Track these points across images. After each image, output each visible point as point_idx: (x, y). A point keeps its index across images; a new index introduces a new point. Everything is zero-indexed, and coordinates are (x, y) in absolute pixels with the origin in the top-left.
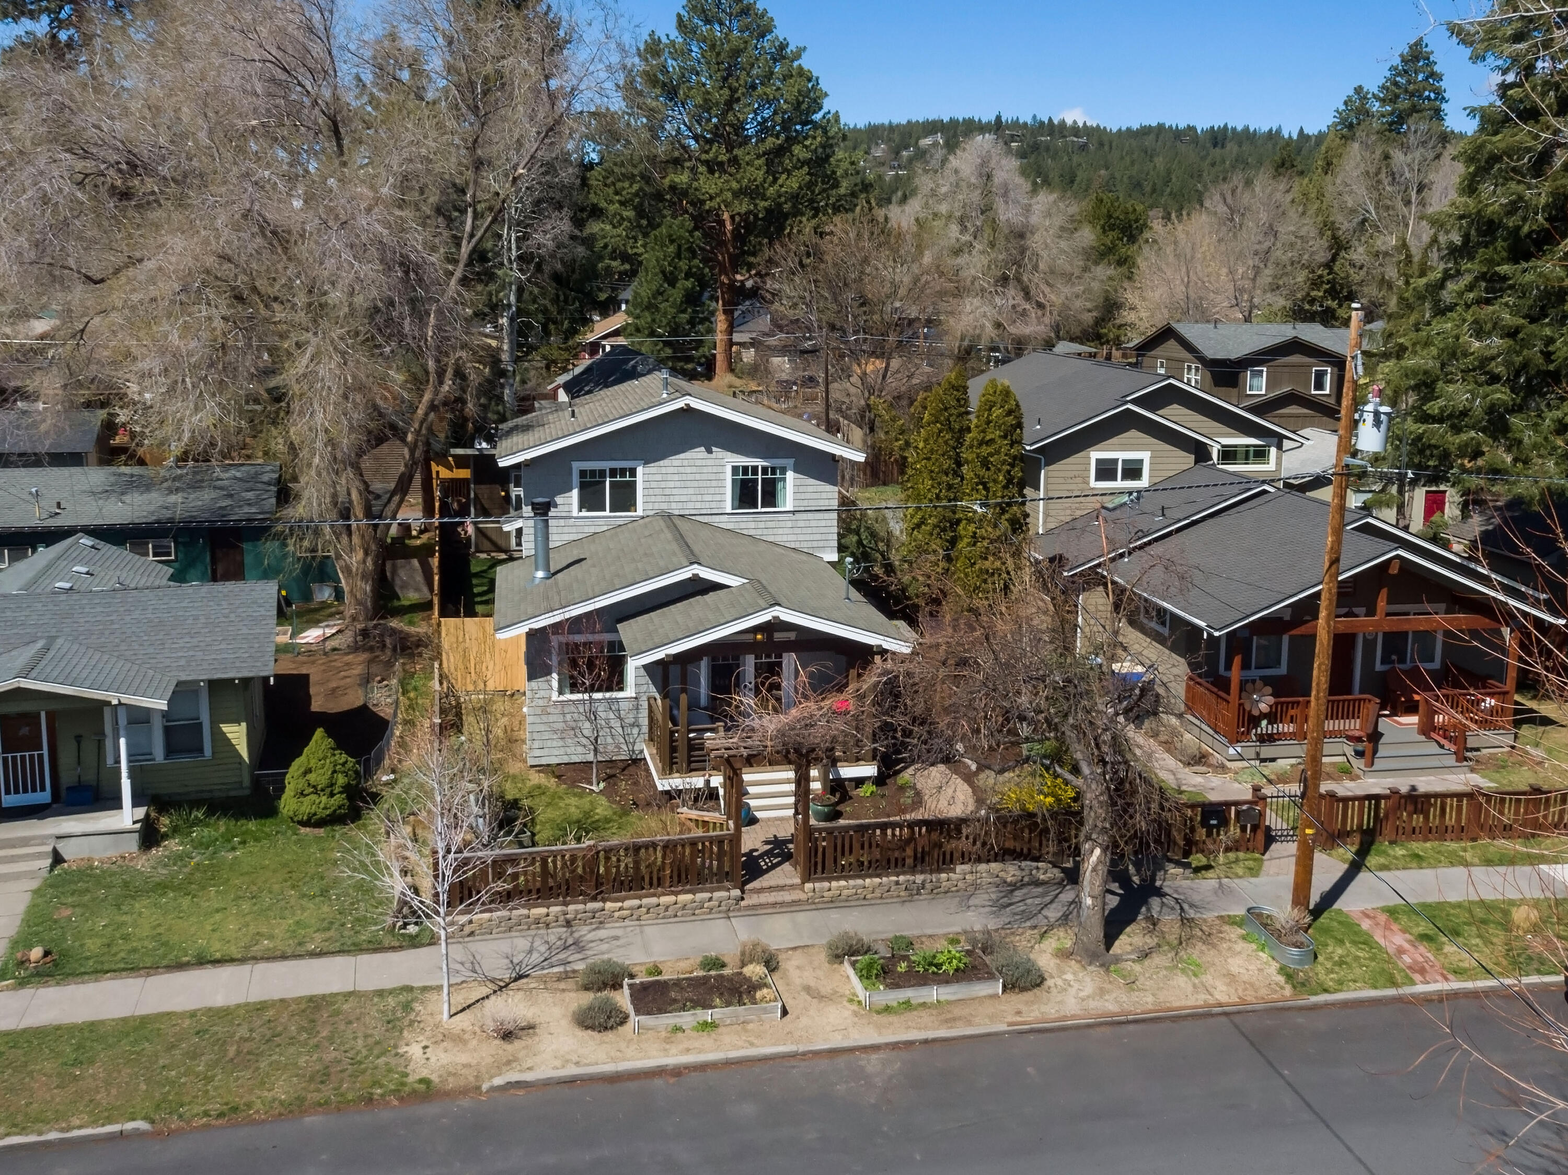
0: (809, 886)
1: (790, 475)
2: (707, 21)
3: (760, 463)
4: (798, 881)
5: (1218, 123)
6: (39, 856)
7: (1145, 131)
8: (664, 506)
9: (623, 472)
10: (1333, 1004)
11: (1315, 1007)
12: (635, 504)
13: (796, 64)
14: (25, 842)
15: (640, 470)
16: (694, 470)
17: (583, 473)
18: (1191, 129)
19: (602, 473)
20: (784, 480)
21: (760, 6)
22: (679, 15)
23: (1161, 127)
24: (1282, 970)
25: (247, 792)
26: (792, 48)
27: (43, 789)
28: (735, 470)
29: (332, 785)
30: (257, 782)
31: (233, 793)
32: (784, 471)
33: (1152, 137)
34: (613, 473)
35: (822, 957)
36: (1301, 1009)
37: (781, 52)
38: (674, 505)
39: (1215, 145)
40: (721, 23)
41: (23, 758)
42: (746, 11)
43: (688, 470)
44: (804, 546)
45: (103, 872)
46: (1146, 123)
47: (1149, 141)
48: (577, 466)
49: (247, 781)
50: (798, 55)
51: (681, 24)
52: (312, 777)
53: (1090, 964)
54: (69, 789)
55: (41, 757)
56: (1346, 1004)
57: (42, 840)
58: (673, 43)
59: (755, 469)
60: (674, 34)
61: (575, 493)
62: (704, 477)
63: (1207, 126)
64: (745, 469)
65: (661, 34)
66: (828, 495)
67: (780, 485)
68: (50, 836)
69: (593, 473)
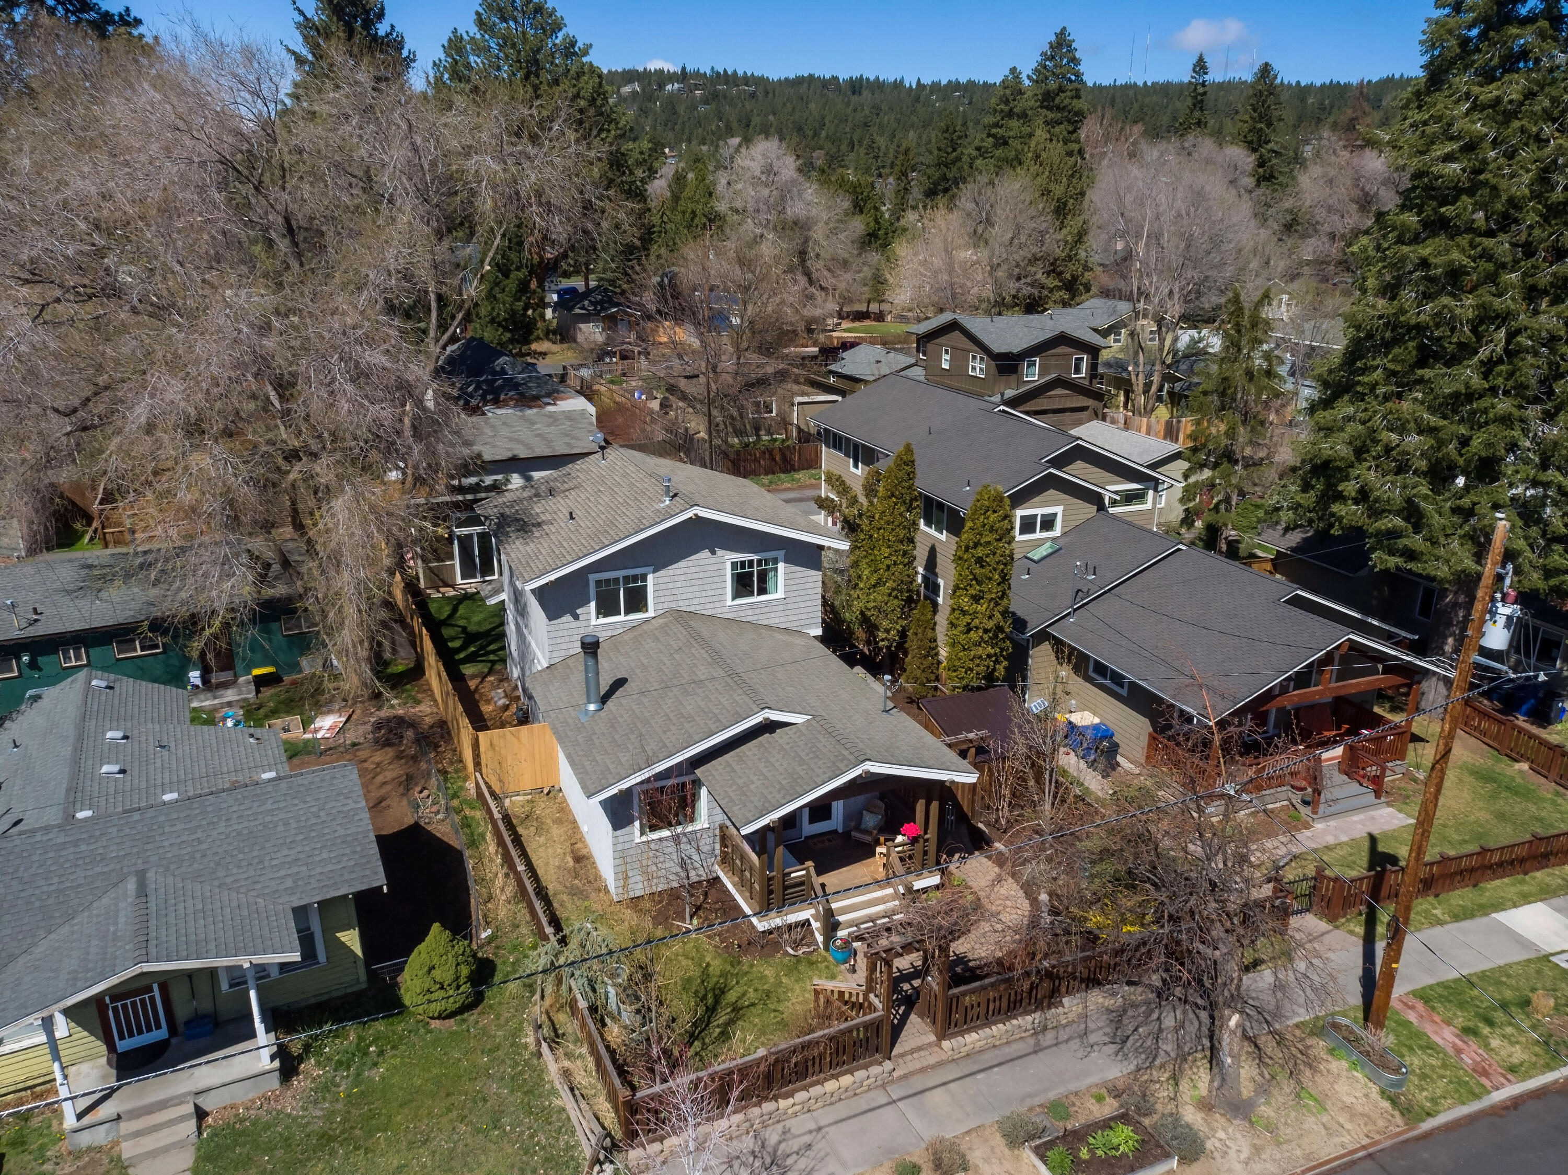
0: (946, 1044)
1: (781, 566)
2: (504, 19)
3: (755, 557)
4: (933, 1038)
5: (855, 74)
6: (183, 1119)
7: (799, 81)
8: (673, 605)
9: (635, 578)
10: (1438, 1128)
11: (1427, 1135)
12: (646, 605)
13: (584, 60)
14: (163, 1105)
15: (650, 577)
16: (698, 569)
17: (598, 583)
18: (835, 79)
19: (616, 581)
20: (776, 569)
21: (549, 5)
22: (477, 13)
23: (811, 77)
24: (1383, 1093)
25: (364, 986)
26: (580, 44)
27: (158, 1027)
28: (734, 565)
29: (458, 978)
30: (372, 975)
31: (349, 991)
32: (775, 561)
33: (805, 85)
34: (627, 579)
35: (999, 1141)
36: (1418, 1139)
37: (570, 49)
38: (681, 603)
39: (854, 93)
40: (516, 22)
41: (134, 1004)
42: (539, 9)
43: (693, 570)
44: (793, 626)
45: (255, 1123)
46: (800, 74)
47: (803, 89)
48: (593, 578)
49: (363, 976)
50: (585, 53)
51: (480, 22)
52: (436, 973)
53: (1235, 1117)
54: (187, 1023)
55: (152, 999)
56: (1450, 1127)
57: (179, 1100)
58: (472, 38)
59: (751, 563)
60: (474, 30)
61: (593, 605)
62: (708, 574)
63: (847, 77)
64: (743, 564)
65: (461, 31)
66: (812, 580)
67: (771, 574)
68: (189, 1093)
69: (607, 581)
